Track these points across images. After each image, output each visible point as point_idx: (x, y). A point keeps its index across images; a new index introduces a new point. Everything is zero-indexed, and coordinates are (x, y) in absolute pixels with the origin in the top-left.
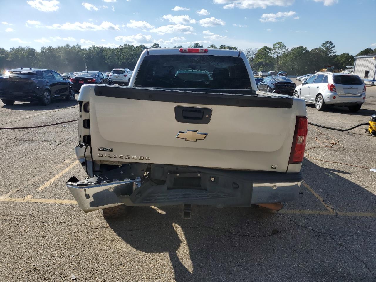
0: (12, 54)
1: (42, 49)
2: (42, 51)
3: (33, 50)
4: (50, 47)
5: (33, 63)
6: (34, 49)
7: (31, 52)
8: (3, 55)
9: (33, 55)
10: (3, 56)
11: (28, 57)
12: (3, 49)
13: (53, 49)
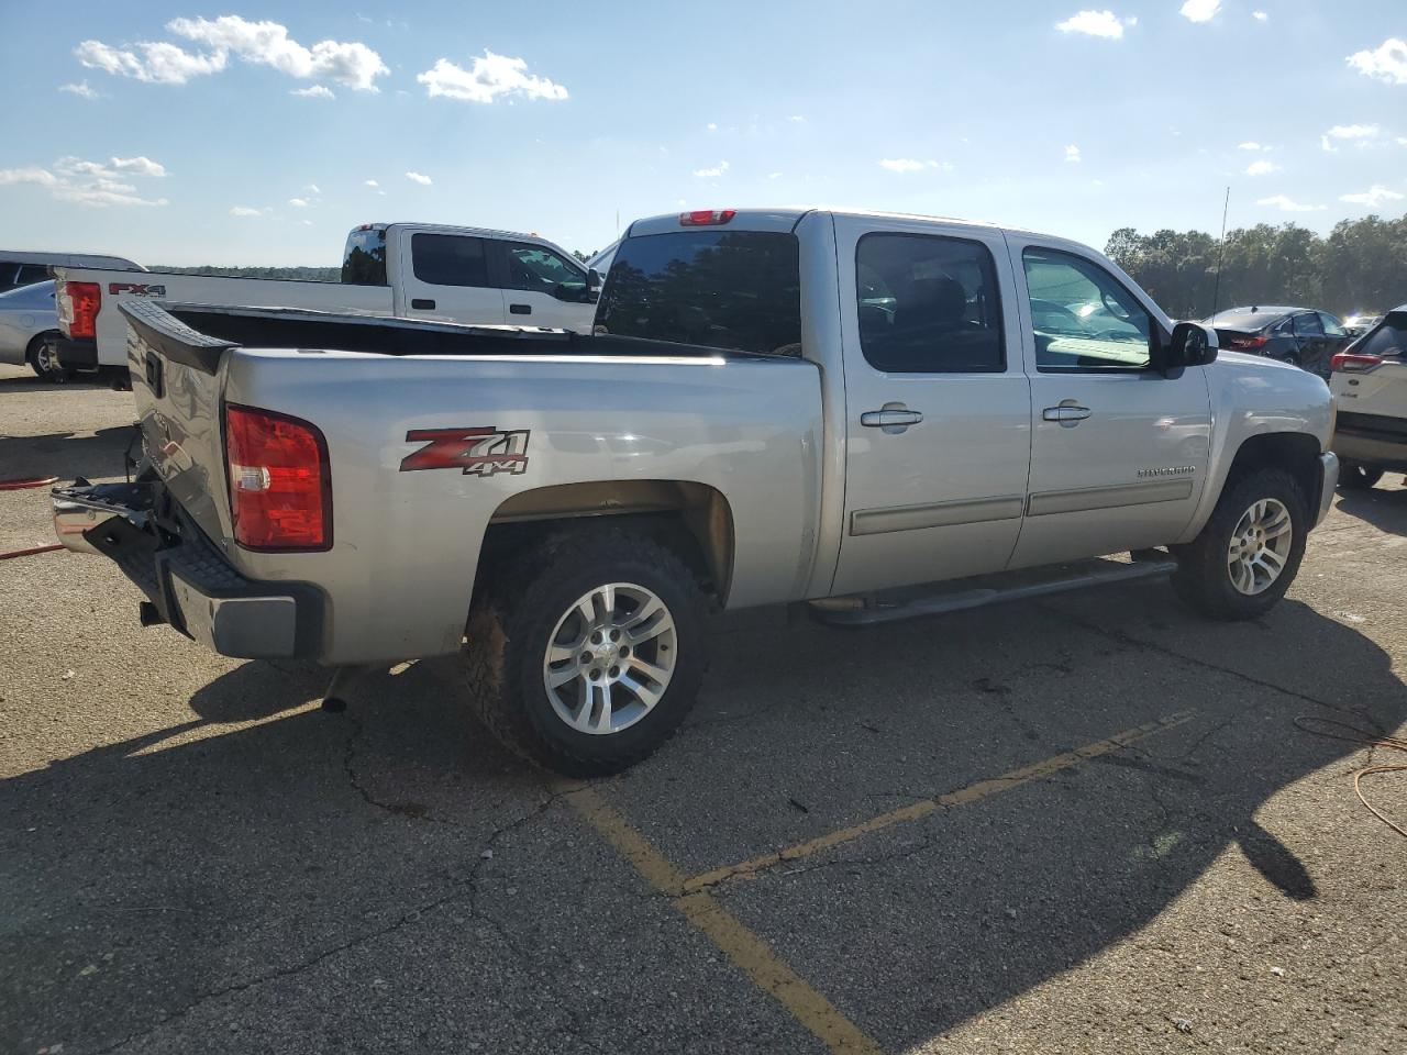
0: (1230, 252)
1: (1337, 227)
2: (1336, 237)
3: (1303, 234)
4: (1370, 217)
5: (1289, 282)
6: (1306, 231)
7: (1297, 239)
8: (1199, 257)
9: (1301, 252)
10: (1198, 260)
11: (1277, 260)
12: (1205, 236)
13: (1383, 226)
